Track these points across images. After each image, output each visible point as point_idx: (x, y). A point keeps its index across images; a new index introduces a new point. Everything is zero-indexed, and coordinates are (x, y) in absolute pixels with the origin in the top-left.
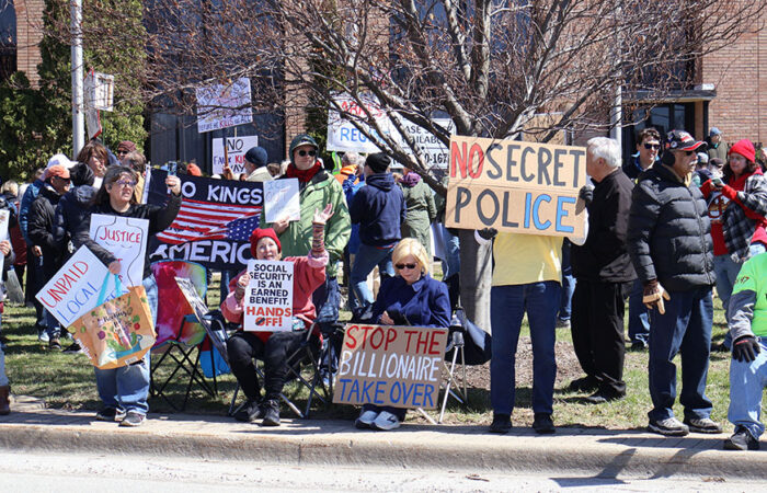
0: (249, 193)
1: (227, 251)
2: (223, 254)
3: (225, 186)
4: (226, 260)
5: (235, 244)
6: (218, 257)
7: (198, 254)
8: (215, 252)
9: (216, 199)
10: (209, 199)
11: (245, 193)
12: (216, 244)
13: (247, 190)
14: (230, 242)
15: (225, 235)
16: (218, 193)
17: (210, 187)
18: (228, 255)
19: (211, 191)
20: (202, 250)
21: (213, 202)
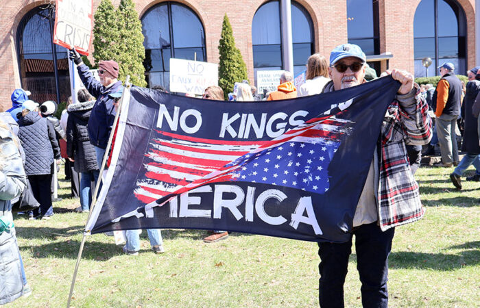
0: (287, 120)
1: (238, 200)
2: (232, 205)
3: (248, 112)
4: (238, 216)
5: (251, 190)
6: (225, 211)
7: (191, 207)
8: (219, 203)
9: (233, 134)
10: (222, 135)
11: (279, 121)
12: (220, 189)
13: (282, 115)
14: (244, 185)
15: (235, 176)
16: (236, 125)
17: (225, 116)
18: (242, 208)
19: (226, 123)
20: (197, 201)
21: (228, 139)
